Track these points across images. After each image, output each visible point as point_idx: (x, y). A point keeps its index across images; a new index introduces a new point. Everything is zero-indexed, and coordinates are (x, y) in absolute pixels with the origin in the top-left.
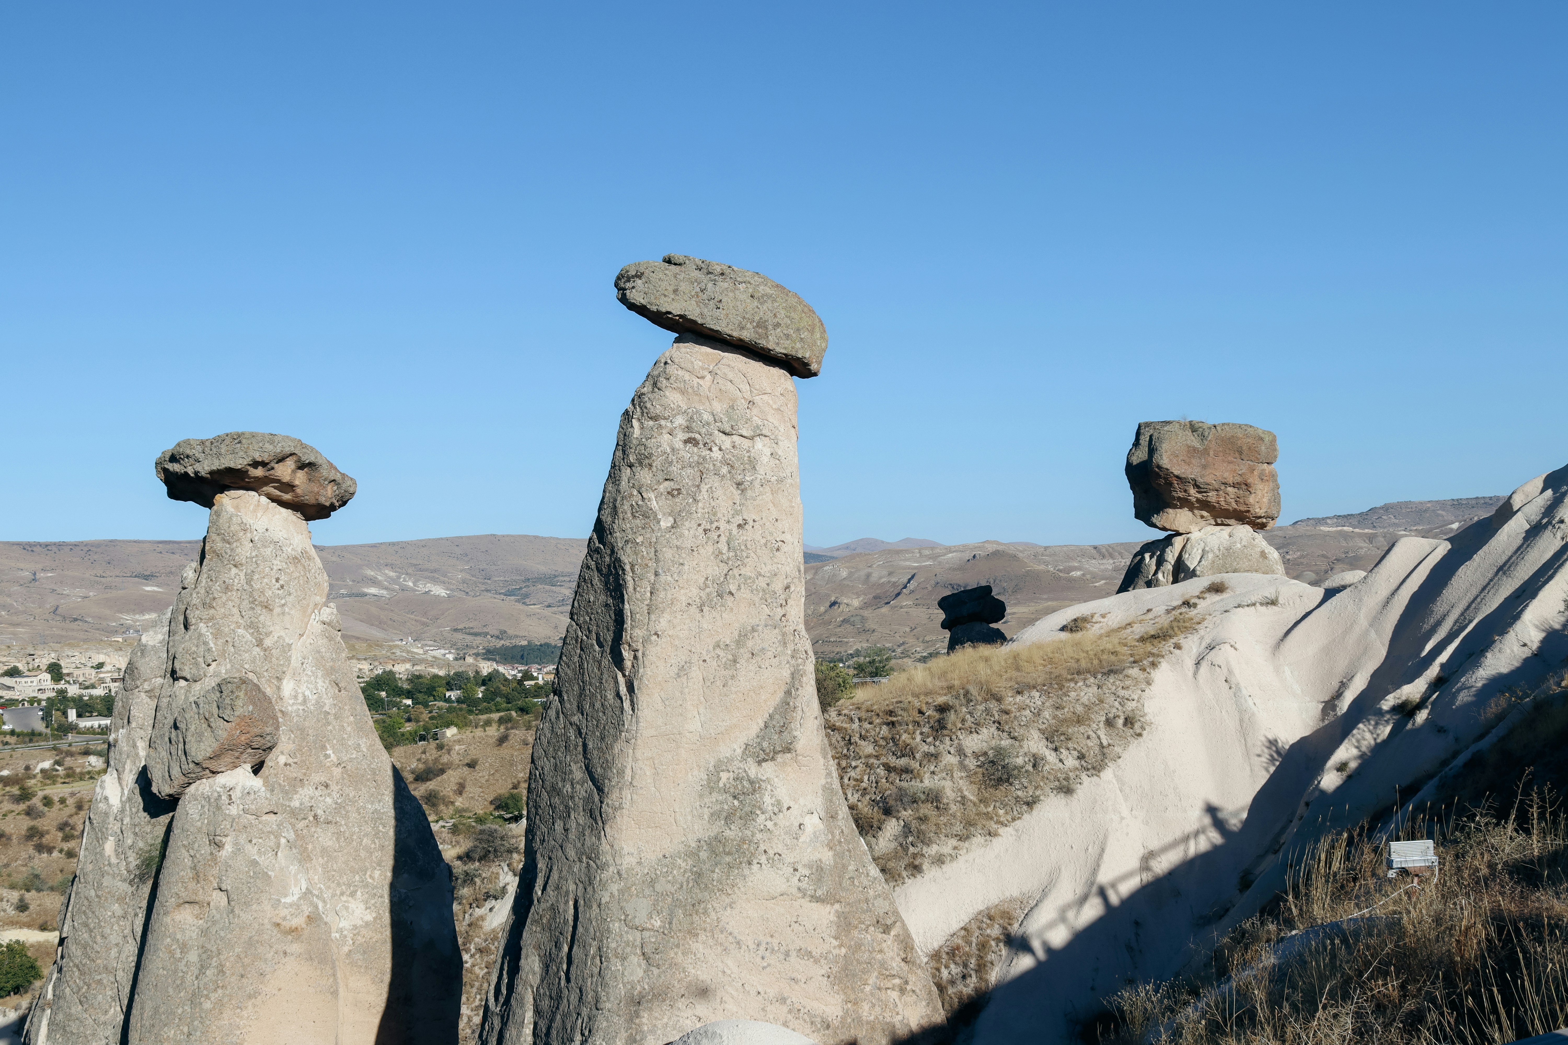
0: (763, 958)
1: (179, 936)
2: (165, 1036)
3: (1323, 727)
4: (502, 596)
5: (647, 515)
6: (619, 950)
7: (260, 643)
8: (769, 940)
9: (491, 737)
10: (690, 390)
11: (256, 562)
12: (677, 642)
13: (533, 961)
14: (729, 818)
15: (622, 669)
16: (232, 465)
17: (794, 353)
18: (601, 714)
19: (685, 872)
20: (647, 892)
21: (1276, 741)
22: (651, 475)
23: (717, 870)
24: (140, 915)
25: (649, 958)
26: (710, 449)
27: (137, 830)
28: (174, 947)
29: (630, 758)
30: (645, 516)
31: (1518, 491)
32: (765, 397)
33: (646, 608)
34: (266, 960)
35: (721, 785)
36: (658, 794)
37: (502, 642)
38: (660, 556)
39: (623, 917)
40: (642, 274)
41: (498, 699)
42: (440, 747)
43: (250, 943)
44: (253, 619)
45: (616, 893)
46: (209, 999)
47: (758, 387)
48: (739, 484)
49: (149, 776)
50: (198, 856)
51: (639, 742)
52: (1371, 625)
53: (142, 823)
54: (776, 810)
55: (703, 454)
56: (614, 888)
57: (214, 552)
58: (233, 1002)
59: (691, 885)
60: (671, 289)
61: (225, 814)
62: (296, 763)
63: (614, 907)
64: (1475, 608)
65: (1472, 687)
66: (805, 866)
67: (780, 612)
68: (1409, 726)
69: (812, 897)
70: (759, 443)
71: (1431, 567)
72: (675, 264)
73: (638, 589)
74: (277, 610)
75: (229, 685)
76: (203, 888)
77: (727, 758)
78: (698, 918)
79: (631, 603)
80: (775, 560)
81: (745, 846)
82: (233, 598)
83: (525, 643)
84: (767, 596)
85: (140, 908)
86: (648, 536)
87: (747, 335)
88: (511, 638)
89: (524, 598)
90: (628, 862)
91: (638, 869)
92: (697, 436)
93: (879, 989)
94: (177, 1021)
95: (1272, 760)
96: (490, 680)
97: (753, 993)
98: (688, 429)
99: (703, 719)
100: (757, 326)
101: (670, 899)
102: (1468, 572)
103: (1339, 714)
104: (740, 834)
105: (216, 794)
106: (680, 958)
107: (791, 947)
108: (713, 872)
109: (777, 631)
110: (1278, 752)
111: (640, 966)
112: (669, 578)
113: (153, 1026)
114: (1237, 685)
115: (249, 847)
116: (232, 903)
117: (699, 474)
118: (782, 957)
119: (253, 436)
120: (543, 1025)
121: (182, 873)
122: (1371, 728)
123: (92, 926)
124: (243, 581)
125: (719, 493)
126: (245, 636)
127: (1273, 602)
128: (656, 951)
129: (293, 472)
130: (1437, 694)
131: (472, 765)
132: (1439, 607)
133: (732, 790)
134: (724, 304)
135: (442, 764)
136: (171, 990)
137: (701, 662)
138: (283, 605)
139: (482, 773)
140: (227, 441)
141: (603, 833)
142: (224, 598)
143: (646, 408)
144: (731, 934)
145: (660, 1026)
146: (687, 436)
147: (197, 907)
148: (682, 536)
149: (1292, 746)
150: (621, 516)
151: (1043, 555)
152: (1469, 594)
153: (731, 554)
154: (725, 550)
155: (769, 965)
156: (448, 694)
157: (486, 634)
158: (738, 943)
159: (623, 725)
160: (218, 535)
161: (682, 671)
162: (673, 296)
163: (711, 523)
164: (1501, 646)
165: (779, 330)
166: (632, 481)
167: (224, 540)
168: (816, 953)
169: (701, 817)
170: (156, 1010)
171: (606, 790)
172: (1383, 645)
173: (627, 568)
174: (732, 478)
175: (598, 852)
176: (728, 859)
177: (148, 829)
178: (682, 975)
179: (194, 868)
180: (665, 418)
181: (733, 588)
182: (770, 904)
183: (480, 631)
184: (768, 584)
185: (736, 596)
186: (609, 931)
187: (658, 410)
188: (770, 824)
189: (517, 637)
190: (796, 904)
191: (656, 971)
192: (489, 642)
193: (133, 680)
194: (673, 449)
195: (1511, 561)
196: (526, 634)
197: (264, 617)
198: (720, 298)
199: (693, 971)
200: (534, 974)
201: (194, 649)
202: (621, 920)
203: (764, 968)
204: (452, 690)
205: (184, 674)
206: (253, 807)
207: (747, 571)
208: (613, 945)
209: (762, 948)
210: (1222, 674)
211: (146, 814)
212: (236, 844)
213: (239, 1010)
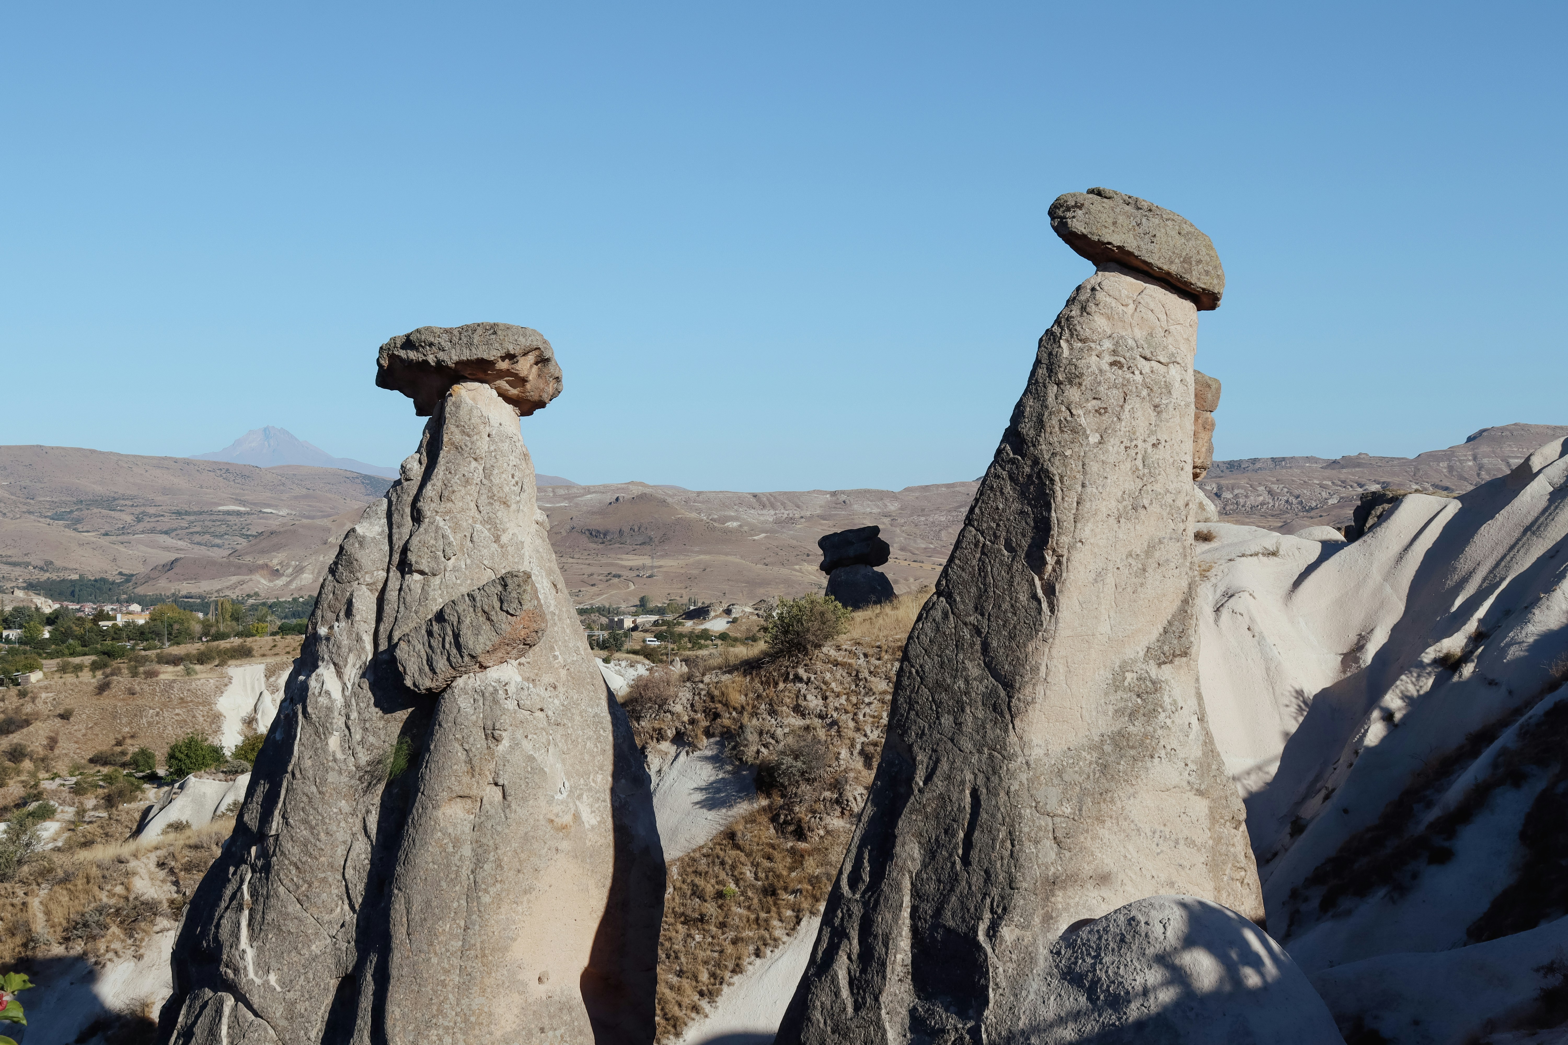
0: (1157, 845)
1: (450, 830)
2: (440, 930)
3: (1345, 679)
4: (48, 520)
5: (1076, 430)
6: (1033, 834)
7: (497, 540)
8: (1162, 828)
9: (86, 684)
10: (1116, 317)
11: (495, 456)
12: (1096, 550)
13: (912, 849)
14: (1132, 715)
15: (1040, 572)
16: (485, 356)
17: (1211, 289)
18: (1010, 615)
19: (1090, 763)
20: (1056, 781)
21: (1302, 691)
22: (1079, 393)
23: (1122, 763)
24: (374, 812)
25: (1061, 842)
26: (1133, 373)
27: (367, 725)
28: (445, 841)
29: (1046, 656)
30: (1074, 431)
31: (1536, 454)
32: (1178, 327)
33: (1072, 516)
34: (540, 856)
35: (1126, 684)
36: (1068, 690)
37: (47, 575)
38: (1088, 469)
39: (1034, 804)
40: (1082, 205)
41: (71, 641)
42: (22, 694)
43: (526, 838)
44: (491, 514)
45: (1026, 782)
46: (488, 893)
47: (1173, 317)
48: (1156, 407)
49: (401, 669)
50: (474, 750)
51: (1057, 641)
52: (1386, 580)
53: (374, 718)
54: (1174, 709)
55: (1127, 376)
56: (1023, 777)
57: (453, 444)
58: (511, 897)
59: (1097, 775)
60: (1110, 221)
61: (504, 709)
62: (528, 663)
63: (1025, 795)
64: (1505, 566)
65: (1523, 642)
66: (1192, 761)
67: (1182, 526)
68: (1456, 678)
69: (1197, 790)
70: (1174, 370)
71: (1444, 524)
72: (1106, 197)
73: (1066, 499)
74: (514, 507)
75: (515, 578)
76: (478, 783)
77: (1131, 659)
78: (1105, 806)
79: (1058, 512)
80: (1180, 479)
81: (1148, 741)
82: (471, 492)
83: (75, 577)
84: (1174, 511)
85: (373, 805)
86: (1077, 449)
87: (1174, 269)
88: (58, 570)
89: (75, 523)
90: (1036, 753)
91: (1045, 760)
92: (1122, 360)
93: (1233, 879)
94: (452, 914)
95: (1300, 709)
96: (57, 617)
97: (1149, 877)
98: (1114, 352)
99: (1112, 622)
100: (1184, 261)
101: (1078, 789)
102: (1491, 530)
103: (1363, 666)
104: (1143, 730)
105: (491, 689)
106: (1088, 843)
107: (1180, 836)
108: (1119, 764)
109: (1179, 544)
110: (1305, 702)
111: (1052, 849)
112: (1095, 490)
113: (425, 919)
114: (1261, 633)
115: (525, 742)
116: (509, 798)
117: (1122, 395)
118: (1173, 844)
119: (508, 328)
120: (928, 908)
121: (455, 767)
122: (1414, 679)
123: (314, 823)
124: (482, 476)
125: (1139, 414)
126: (483, 532)
127: (1274, 554)
128: (1067, 835)
129: (531, 366)
130: (1482, 648)
131: (65, 716)
132: (1463, 565)
133: (1136, 689)
134: (1158, 238)
135: (27, 714)
136: (443, 884)
137: (1115, 570)
138: (518, 502)
139: (77, 727)
140: (480, 331)
141: (1011, 726)
142: (463, 492)
143: (1076, 330)
144: (1132, 821)
145: (1072, 905)
146: (1113, 359)
147: (469, 801)
148: (1107, 451)
149: (1316, 696)
150: (1048, 430)
151: (695, 501)
152: (1495, 553)
153: (1146, 471)
154: (1141, 467)
155: (1162, 851)
156: (5, 633)
157: (27, 565)
158: (1138, 830)
159: (1042, 625)
160: (458, 426)
161: (1099, 577)
162: (1112, 228)
163: (1131, 441)
164: (1549, 603)
165: (1200, 266)
166: (1060, 398)
167: (463, 432)
168: (1198, 841)
169: (1105, 713)
170: (428, 903)
171: (1018, 685)
172: (1401, 600)
173: (1057, 478)
174: (1151, 400)
175: (1005, 744)
176: (1133, 752)
177: (381, 724)
178: (1091, 858)
179: (470, 761)
180: (1093, 342)
181: (1146, 502)
182: (1164, 795)
183: (20, 560)
184: (1174, 501)
185: (1148, 509)
186: (1020, 816)
187: (1088, 333)
188: (1168, 722)
189: (66, 569)
190: (1185, 796)
191: (1068, 854)
192: (31, 574)
193: (351, 572)
194: (1101, 371)
195: (1540, 522)
196: (77, 566)
197: (501, 513)
198: (1154, 233)
199: (1099, 855)
200: (914, 860)
201: (432, 542)
202: (1031, 807)
203: (1158, 854)
204: (10, 628)
205: (422, 568)
206: (529, 703)
207: (1158, 487)
208: (1026, 829)
209: (1157, 835)
210: (1244, 622)
211: (377, 710)
212: (513, 739)
213: (515, 905)
